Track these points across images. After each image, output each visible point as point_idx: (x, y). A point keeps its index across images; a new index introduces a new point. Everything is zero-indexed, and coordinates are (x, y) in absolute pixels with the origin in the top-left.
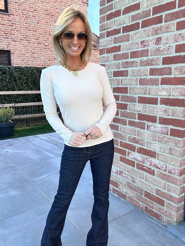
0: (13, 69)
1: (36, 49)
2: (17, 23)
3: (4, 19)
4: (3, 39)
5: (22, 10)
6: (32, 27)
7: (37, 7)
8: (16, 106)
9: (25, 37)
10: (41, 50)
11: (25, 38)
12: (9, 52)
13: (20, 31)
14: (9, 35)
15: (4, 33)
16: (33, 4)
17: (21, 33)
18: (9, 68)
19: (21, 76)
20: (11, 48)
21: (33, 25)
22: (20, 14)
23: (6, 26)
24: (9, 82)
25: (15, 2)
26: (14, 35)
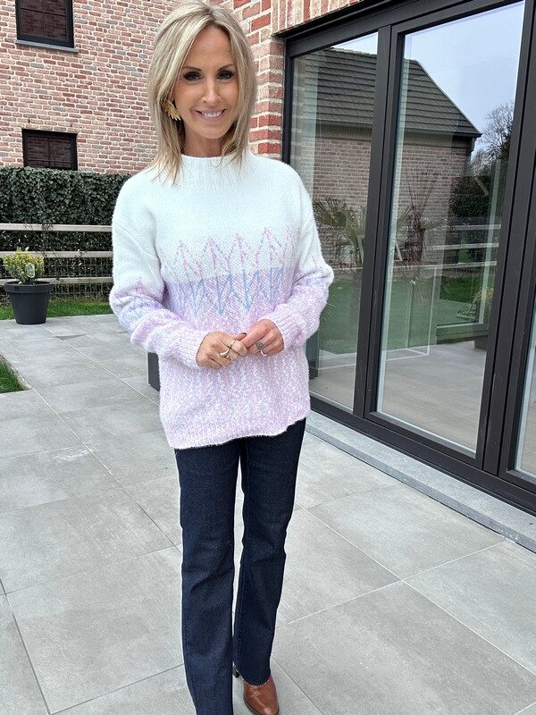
0: (80, 177)
1: (136, 130)
2: (93, 72)
3: (65, 61)
4: (62, 106)
5: (104, 40)
6: (126, 80)
7: (141, 34)
8: (84, 256)
9: (110, 102)
10: (146, 133)
11: (110, 105)
12: (72, 137)
13: (99, 89)
14: (75, 98)
15: (65, 95)
16: (131, 26)
17: (101, 94)
18: (72, 177)
19: (95, 193)
20: (77, 128)
21: (130, 76)
22: (101, 50)
23: (68, 78)
24: (70, 207)
25: (91, 23)
26: (86, 98)
